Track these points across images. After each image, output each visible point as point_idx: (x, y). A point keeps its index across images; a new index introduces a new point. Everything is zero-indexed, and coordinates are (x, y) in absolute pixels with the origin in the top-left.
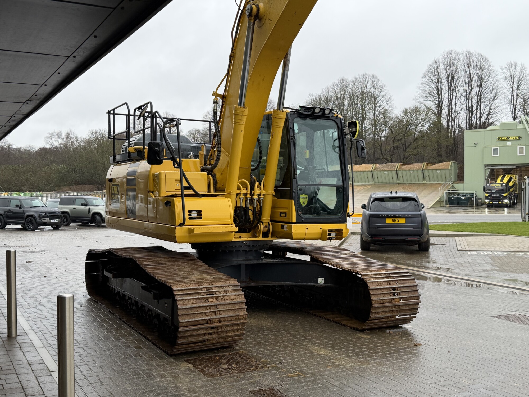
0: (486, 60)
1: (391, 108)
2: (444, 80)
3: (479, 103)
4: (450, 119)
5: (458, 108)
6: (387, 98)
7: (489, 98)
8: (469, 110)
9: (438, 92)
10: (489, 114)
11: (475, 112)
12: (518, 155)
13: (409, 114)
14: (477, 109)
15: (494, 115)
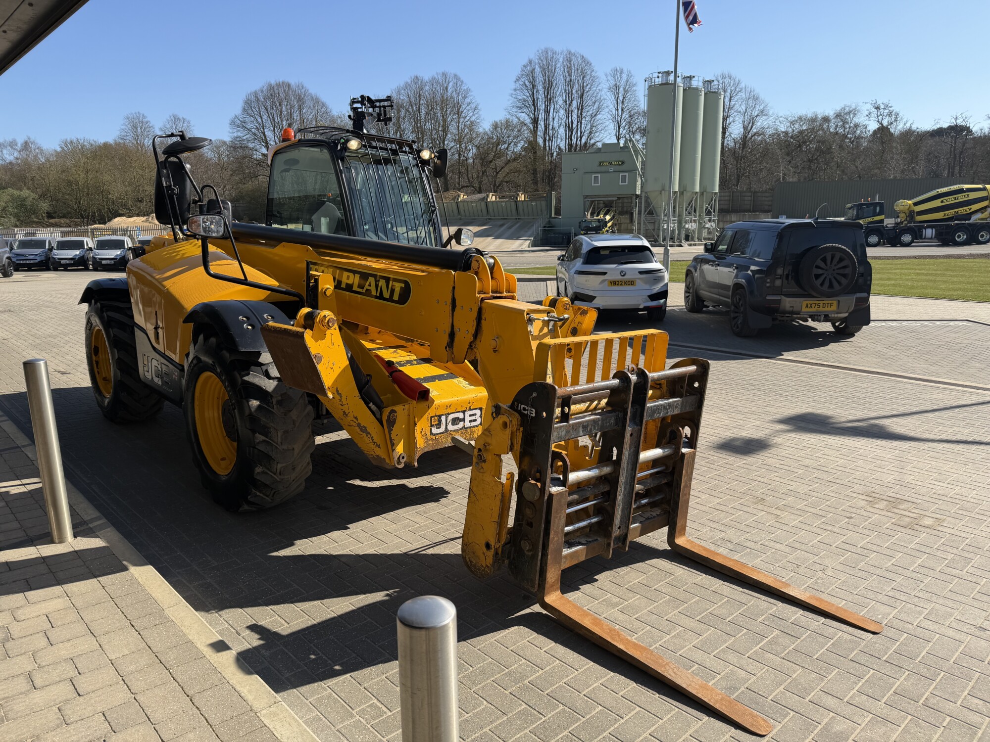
0: (588, 63)
1: (478, 121)
2: (540, 87)
3: (580, 117)
4: (547, 138)
5: (556, 125)
6: (473, 106)
7: (591, 112)
8: (569, 127)
9: (534, 101)
10: (591, 133)
11: (575, 130)
12: (620, 184)
13: (499, 129)
14: (577, 126)
15: (597, 134)
